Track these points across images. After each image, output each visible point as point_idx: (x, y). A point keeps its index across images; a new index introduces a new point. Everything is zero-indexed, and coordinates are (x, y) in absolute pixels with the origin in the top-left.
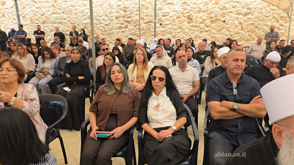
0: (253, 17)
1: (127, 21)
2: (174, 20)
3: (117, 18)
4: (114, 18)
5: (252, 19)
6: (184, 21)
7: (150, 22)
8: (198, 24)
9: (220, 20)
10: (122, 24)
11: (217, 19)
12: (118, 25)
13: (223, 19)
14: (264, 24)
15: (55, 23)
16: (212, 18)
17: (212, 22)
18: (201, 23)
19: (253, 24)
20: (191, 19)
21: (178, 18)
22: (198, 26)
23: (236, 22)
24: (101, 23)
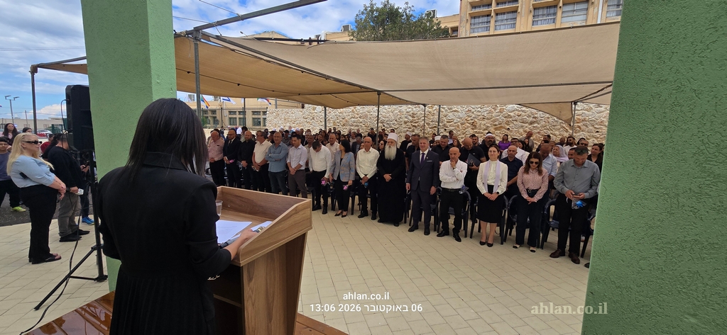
0: (539, 126)
1: (414, 126)
2: (458, 126)
3: (405, 123)
4: (403, 123)
5: (538, 128)
6: (468, 127)
7: (435, 127)
8: (481, 131)
9: (504, 128)
10: (410, 128)
11: (501, 127)
12: (406, 129)
13: (508, 127)
14: (552, 134)
15: (352, 126)
16: (496, 125)
17: (496, 129)
18: (484, 130)
19: (539, 132)
20: (475, 126)
21: (462, 124)
22: (482, 133)
23: (521, 130)
24: (391, 127)
